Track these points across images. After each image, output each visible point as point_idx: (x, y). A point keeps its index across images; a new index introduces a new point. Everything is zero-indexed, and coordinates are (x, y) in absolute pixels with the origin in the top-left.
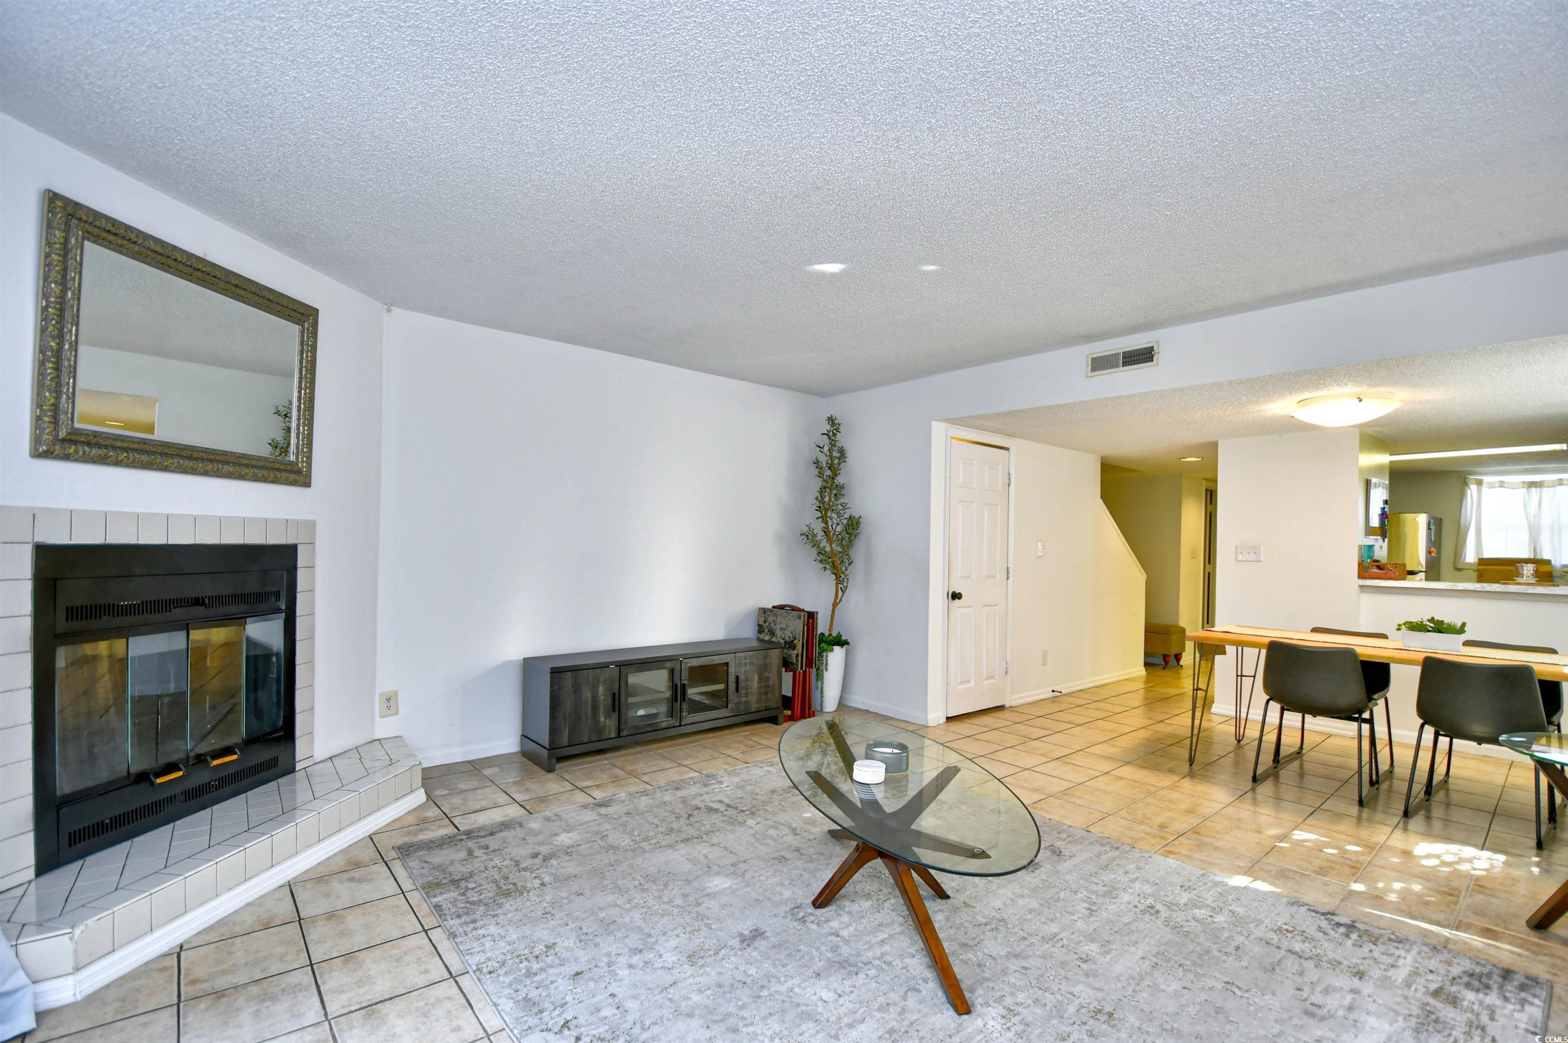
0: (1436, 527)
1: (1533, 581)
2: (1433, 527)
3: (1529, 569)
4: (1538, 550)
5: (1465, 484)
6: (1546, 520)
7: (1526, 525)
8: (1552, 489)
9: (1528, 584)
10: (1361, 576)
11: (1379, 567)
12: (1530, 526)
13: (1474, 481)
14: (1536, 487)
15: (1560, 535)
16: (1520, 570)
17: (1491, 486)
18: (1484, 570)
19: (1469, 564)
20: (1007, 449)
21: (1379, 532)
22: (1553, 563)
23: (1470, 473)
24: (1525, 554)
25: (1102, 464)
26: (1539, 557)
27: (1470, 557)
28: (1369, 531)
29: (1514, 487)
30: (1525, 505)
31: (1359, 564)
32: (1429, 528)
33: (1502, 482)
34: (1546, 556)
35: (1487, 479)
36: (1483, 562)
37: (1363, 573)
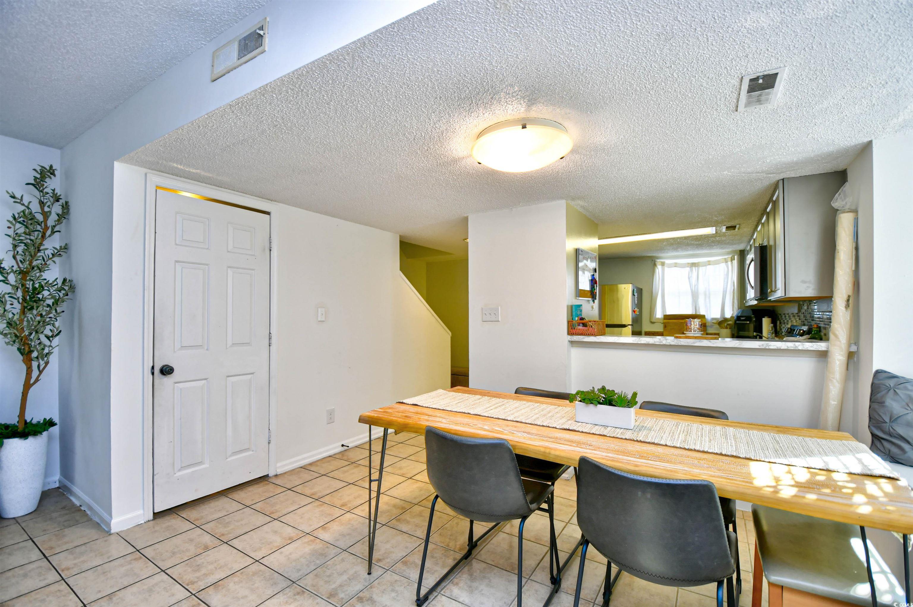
0: (639, 293)
1: (699, 335)
2: (636, 294)
3: (695, 324)
4: (697, 308)
5: (655, 265)
6: (701, 288)
7: (690, 291)
8: (704, 267)
9: (696, 338)
10: (570, 333)
11: (585, 325)
12: (692, 292)
13: (659, 263)
14: (695, 266)
15: (709, 297)
16: (689, 325)
17: (670, 266)
18: (668, 323)
19: (658, 318)
20: (268, 213)
21: (589, 294)
22: (706, 317)
23: (658, 258)
24: (689, 311)
25: (400, 241)
26: (698, 314)
27: (659, 315)
28: (580, 293)
29: (683, 266)
30: (689, 278)
31: (568, 322)
32: (633, 295)
33: (676, 263)
34: (702, 313)
35: (667, 261)
36: (667, 317)
37: (571, 331)
